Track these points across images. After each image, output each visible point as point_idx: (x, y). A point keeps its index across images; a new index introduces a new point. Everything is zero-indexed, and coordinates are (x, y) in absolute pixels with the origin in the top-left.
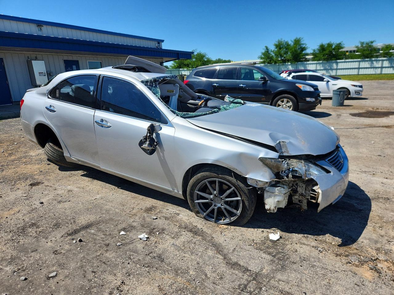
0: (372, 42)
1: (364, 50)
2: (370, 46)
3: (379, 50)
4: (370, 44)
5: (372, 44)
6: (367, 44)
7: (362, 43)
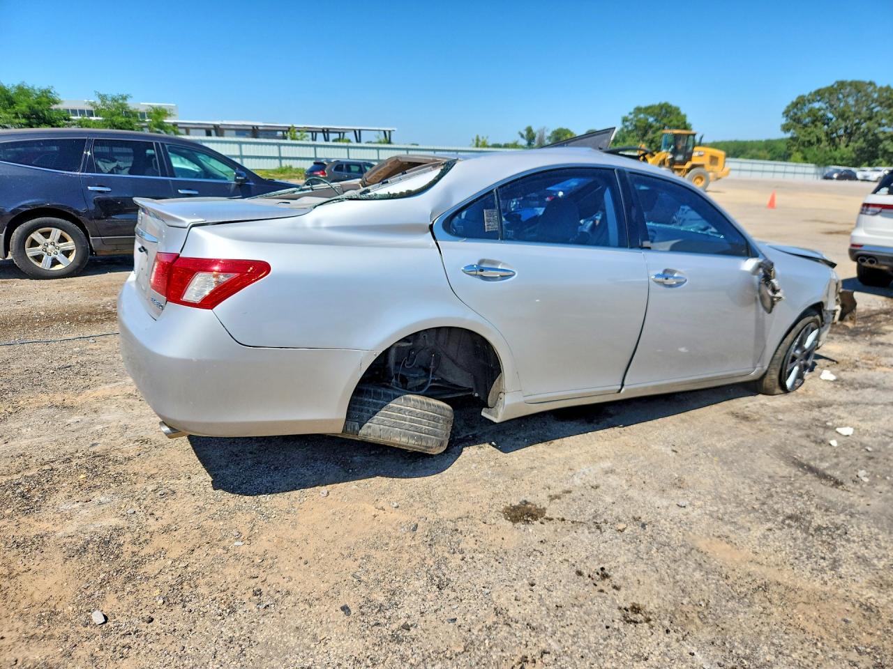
0: (124, 98)
1: (113, 115)
2: (123, 106)
3: (143, 115)
4: (121, 101)
5: (126, 102)
6: (114, 100)
7: (103, 98)
